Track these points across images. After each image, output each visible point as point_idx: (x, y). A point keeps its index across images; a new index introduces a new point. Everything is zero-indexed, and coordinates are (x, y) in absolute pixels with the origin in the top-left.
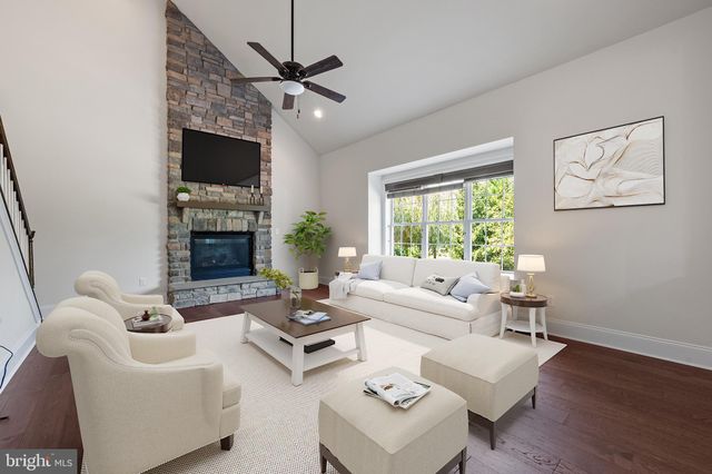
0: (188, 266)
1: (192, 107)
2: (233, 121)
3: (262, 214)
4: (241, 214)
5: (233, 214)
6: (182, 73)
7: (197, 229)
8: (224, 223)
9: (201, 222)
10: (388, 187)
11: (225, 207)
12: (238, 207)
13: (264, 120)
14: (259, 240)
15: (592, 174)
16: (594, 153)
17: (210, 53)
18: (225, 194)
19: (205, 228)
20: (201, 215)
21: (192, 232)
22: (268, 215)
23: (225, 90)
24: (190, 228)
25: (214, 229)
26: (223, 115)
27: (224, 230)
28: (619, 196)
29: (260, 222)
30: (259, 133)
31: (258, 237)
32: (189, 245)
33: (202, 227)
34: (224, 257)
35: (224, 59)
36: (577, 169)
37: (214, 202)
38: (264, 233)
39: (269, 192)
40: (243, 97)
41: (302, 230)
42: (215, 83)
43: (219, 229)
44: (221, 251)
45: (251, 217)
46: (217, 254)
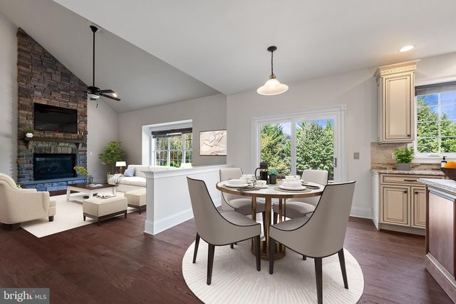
0: (32, 172)
1: (35, 86)
2: (62, 94)
3: (81, 145)
4: (67, 144)
5: (62, 144)
6: (28, 67)
7: (38, 152)
8: (56, 149)
9: (40, 149)
10: (153, 133)
11: (56, 141)
12: (65, 140)
13: (83, 94)
14: (79, 159)
15: (212, 144)
16: (212, 138)
17: (47, 57)
18: (56, 134)
19: (44, 152)
20: (40, 145)
21: (34, 154)
22: (85, 145)
23: (57, 78)
24: (33, 152)
25: (49, 153)
26: (55, 91)
27: (56, 153)
28: (219, 152)
29: (80, 148)
30: (79, 101)
31: (78, 157)
32: (32, 161)
33: (41, 151)
34: (55, 168)
35: (57, 61)
36: (207, 142)
38: (82, 155)
39: (86, 133)
40: (69, 81)
41: (109, 151)
42: (50, 74)
44: (54, 164)
45: (74, 146)
46: (51, 166)
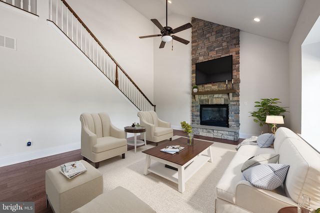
0: (199, 118)
1: (199, 53)
2: (217, 50)
3: (230, 94)
4: (220, 95)
5: (216, 96)
6: (196, 42)
8: (212, 100)
11: (213, 92)
12: (219, 92)
13: (235, 41)
14: (231, 109)
18: (212, 87)
20: (203, 98)
21: (200, 105)
22: (237, 95)
23: (213, 38)
24: (199, 103)
25: (207, 103)
27: (212, 104)
29: (231, 99)
30: (231, 50)
31: (230, 107)
32: (199, 110)
33: (203, 102)
35: (213, 24)
37: (208, 91)
38: (234, 105)
40: (222, 36)
42: (208, 38)
43: (210, 103)
45: (226, 96)
